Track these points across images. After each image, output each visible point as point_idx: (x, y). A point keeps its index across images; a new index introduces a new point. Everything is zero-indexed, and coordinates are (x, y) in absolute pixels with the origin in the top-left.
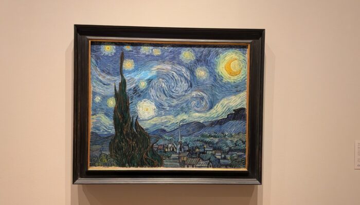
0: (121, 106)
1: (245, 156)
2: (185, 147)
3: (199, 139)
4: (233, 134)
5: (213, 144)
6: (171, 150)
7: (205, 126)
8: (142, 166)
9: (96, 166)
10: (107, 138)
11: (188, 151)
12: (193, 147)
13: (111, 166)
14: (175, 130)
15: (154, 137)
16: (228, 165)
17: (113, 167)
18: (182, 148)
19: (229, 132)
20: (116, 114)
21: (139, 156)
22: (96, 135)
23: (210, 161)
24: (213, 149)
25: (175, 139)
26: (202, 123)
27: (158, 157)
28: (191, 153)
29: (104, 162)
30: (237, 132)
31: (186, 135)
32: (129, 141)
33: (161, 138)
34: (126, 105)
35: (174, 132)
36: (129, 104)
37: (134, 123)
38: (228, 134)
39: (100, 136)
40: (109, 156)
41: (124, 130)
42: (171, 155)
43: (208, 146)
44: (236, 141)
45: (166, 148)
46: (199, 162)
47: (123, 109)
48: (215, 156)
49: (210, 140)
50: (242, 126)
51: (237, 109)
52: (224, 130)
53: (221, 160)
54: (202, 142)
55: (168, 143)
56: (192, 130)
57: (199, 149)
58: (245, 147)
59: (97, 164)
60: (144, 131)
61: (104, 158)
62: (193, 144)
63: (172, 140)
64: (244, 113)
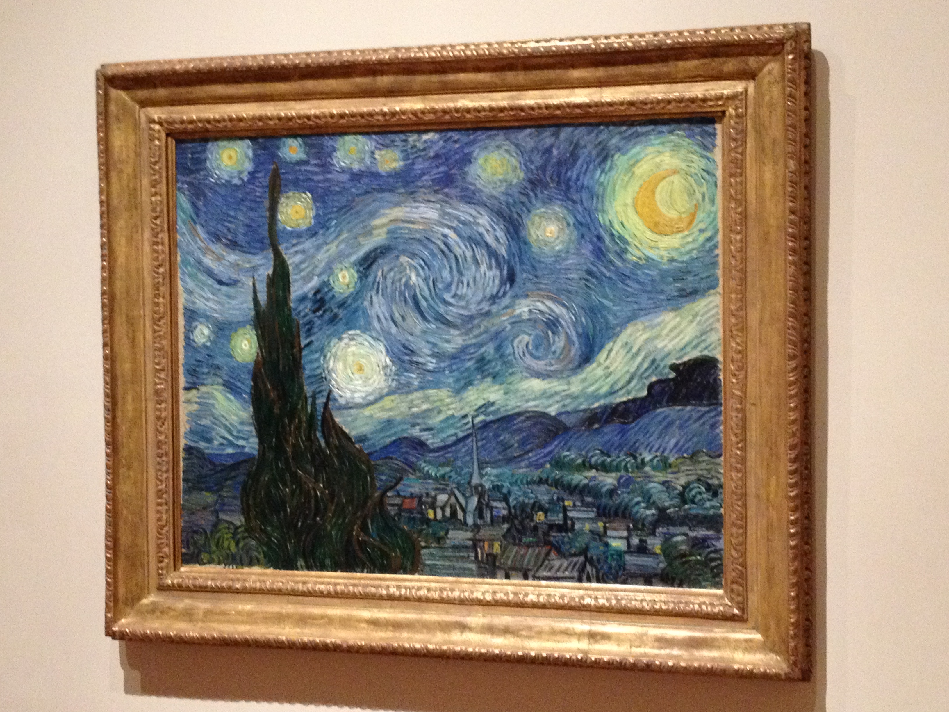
0: (275, 356)
1: (719, 545)
2: (495, 504)
3: (544, 476)
4: (672, 460)
5: (598, 495)
6: (448, 513)
7: (566, 429)
9: (201, 563)
10: (235, 467)
11: (505, 519)
12: (523, 506)
13: (251, 564)
14: (460, 441)
15: (388, 467)
16: (656, 575)
18: (484, 507)
19: (656, 451)
20: (261, 385)
21: (337, 533)
22: (199, 458)
23: (586, 557)
24: (598, 513)
25: (460, 475)
26: (555, 418)
27: (402, 540)
28: (516, 528)
29: (228, 552)
30: (685, 452)
31: (499, 460)
32: (304, 479)
33: (411, 471)
34: (292, 355)
35: (454, 448)
36: (301, 350)
37: (320, 418)
38: (654, 458)
39: (211, 463)
40: (242, 529)
41: (287, 441)
42: (447, 533)
43: (578, 503)
44: (682, 486)
45: (430, 508)
46: (546, 562)
47: (281, 367)
48: (605, 539)
49: (586, 481)
50: (707, 427)
51: (684, 364)
52: (635, 443)
53: (627, 557)
54: (556, 488)
55: (437, 489)
56: (518, 442)
57: (546, 511)
58: (721, 506)
59: (204, 556)
60: (353, 443)
61: (226, 536)
62: (525, 494)
63: (450, 477)
64: (713, 377)
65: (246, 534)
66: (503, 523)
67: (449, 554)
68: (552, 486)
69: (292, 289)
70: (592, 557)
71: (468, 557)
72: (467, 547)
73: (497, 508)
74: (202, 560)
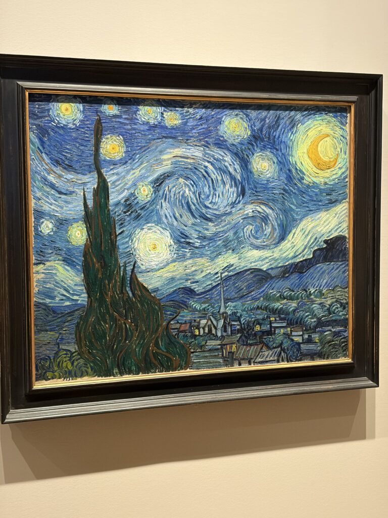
0: (99, 240)
1: (346, 334)
2: (233, 323)
3: (260, 306)
4: (324, 291)
5: (288, 314)
6: (207, 331)
7: (272, 278)
8: (147, 370)
9: (47, 379)
10: (71, 314)
11: (239, 331)
12: (249, 323)
13: (82, 376)
14: (213, 288)
15: (171, 306)
16: (315, 354)
17: (86, 378)
18: (227, 325)
19: (317, 287)
20: (89, 260)
21: (140, 349)
22: (45, 309)
23: (281, 348)
24: (288, 323)
25: (214, 308)
26: (265, 271)
27: (180, 350)
28: (245, 336)
29: (66, 369)
30: (330, 287)
31: (235, 298)
32: (118, 318)
33: (185, 308)
34: (111, 239)
35: (210, 292)
36: (116, 236)
37: (129, 279)
38: (316, 291)
39: (54, 312)
40: (76, 353)
41: (107, 295)
42: (206, 343)
43: (278, 319)
44: (329, 305)
45: (196, 328)
46: (261, 353)
47: (103, 248)
48: (291, 337)
49: (282, 306)
50: (341, 273)
51: (331, 239)
52: (306, 284)
53: (302, 345)
54: (266, 311)
55: (200, 317)
56: (246, 286)
57: (260, 324)
58: (347, 314)
59: (49, 374)
60: (150, 293)
61: (64, 360)
62: (250, 316)
63: (208, 309)
64: (344, 246)
65: (79, 357)
66: (238, 334)
67: (207, 355)
68: (264, 310)
69: (110, 198)
70: (284, 348)
71: (218, 355)
72: (217, 349)
73: (234, 325)
74: (48, 377)
